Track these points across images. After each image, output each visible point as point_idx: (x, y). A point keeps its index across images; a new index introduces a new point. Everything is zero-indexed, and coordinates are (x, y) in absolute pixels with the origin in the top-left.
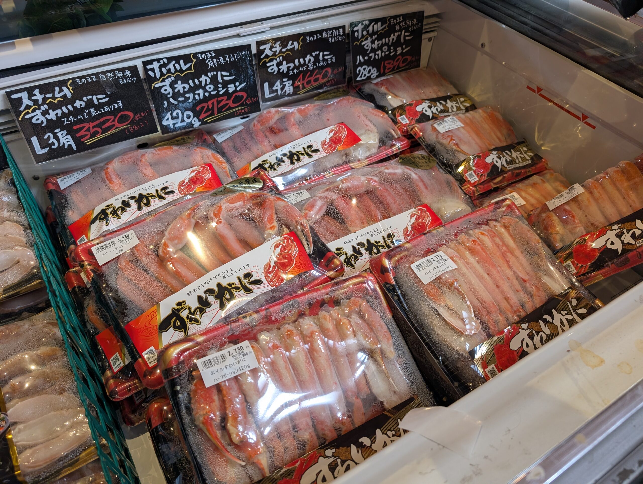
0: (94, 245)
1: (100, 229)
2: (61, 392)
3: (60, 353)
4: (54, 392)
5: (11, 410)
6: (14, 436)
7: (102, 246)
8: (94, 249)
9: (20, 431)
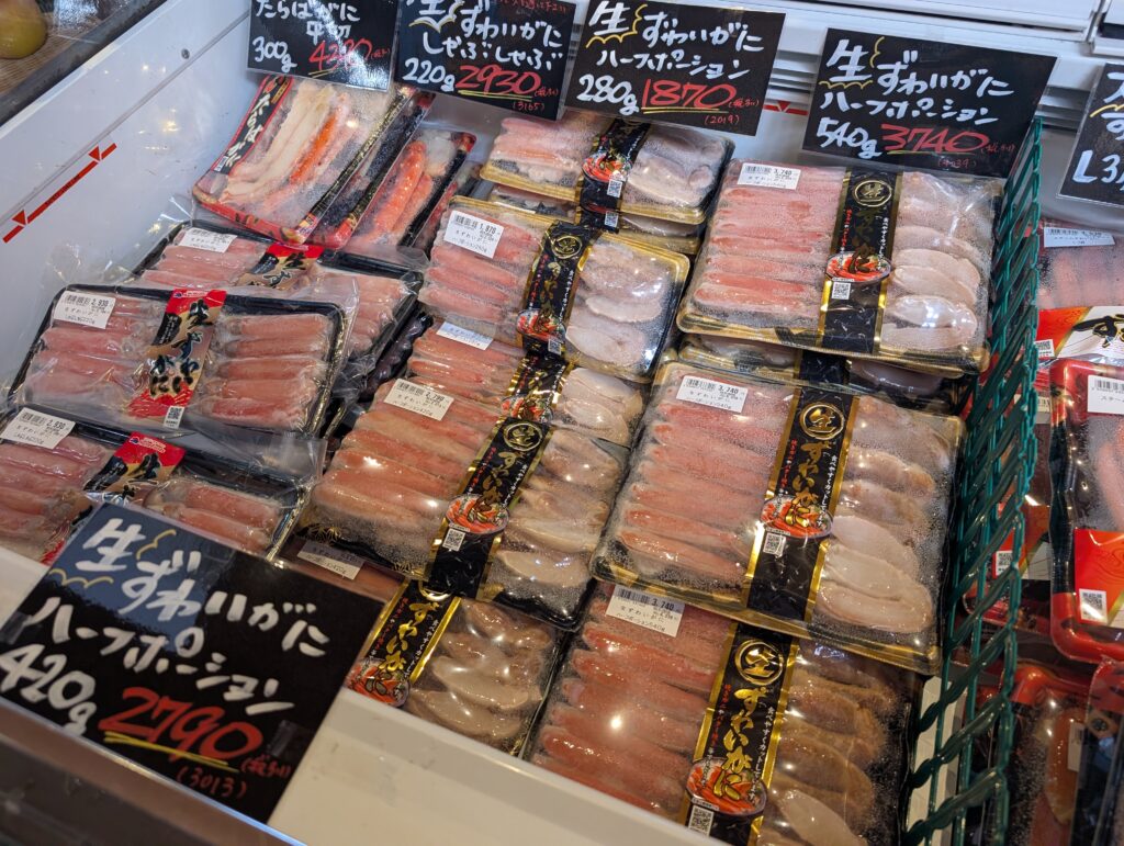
0: (1093, 373)
1: (1088, 347)
2: (908, 542)
3: (932, 489)
4: (898, 535)
5: (840, 517)
6: (830, 552)
7: (1108, 383)
8: (1092, 380)
9: (837, 552)
